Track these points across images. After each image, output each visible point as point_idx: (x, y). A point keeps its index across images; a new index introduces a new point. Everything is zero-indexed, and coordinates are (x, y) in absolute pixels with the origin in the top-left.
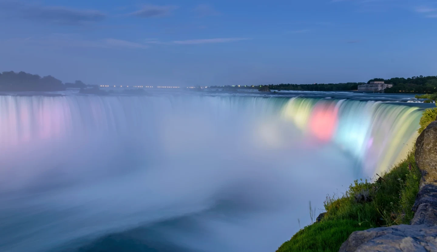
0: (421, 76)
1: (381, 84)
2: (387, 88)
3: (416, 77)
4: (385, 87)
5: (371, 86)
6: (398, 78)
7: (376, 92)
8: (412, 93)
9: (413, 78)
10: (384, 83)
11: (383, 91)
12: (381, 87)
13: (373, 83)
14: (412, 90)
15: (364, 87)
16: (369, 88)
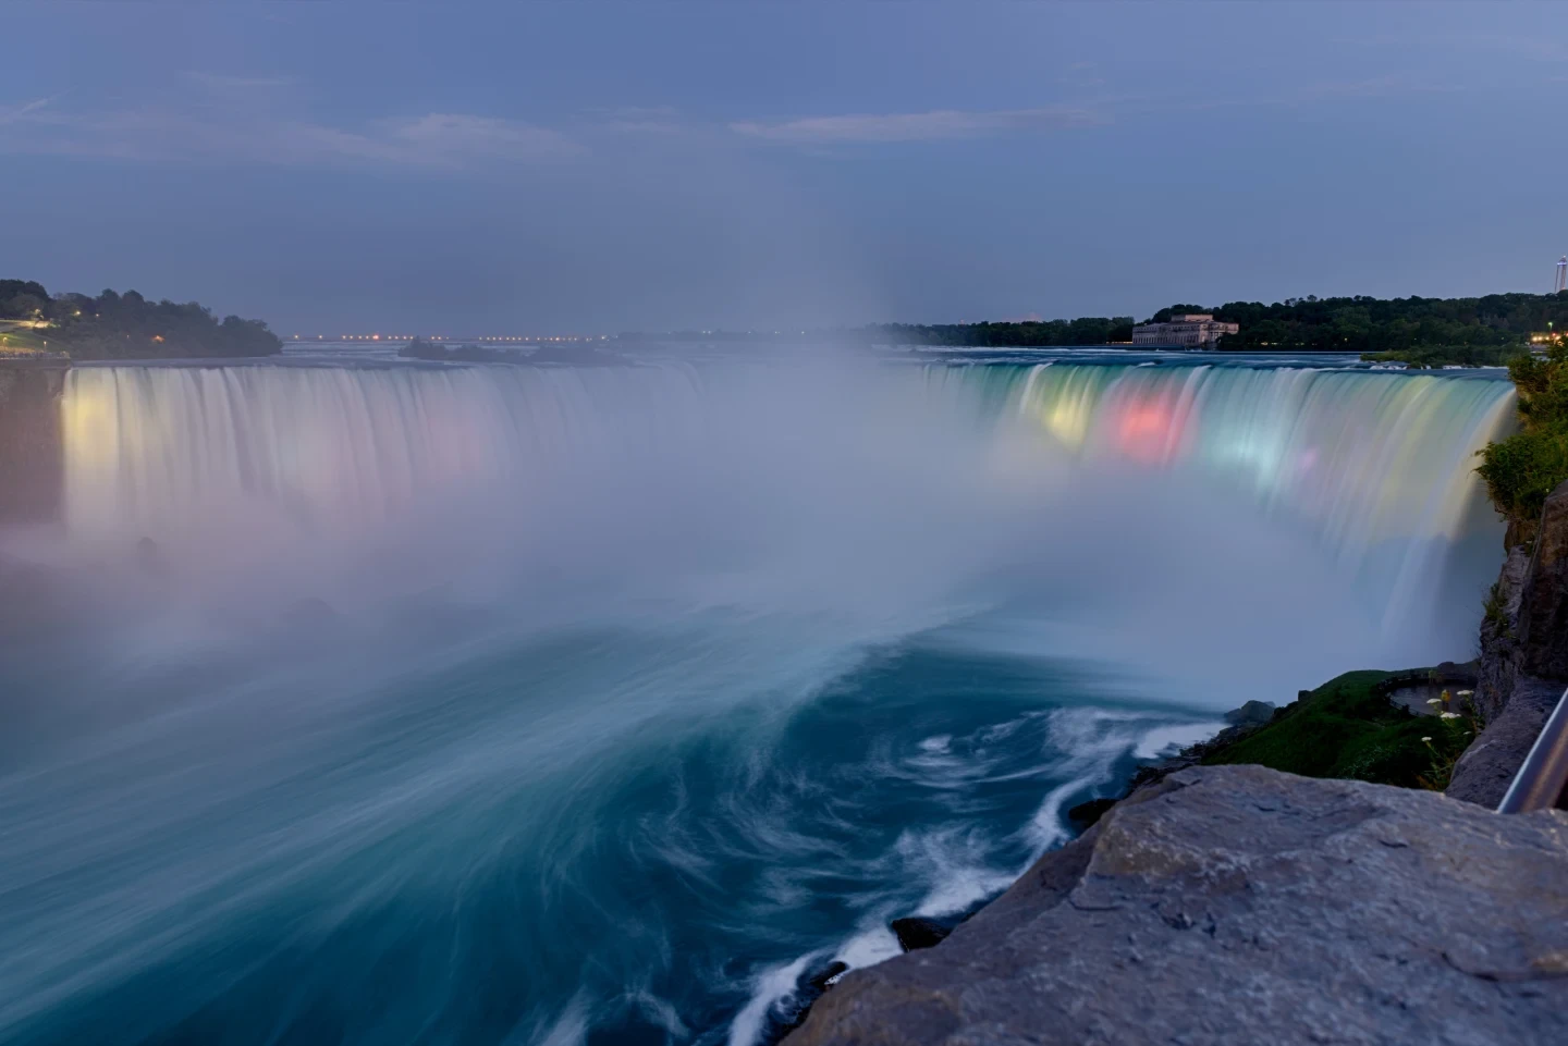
0: (1311, 297)
1: (1205, 322)
2: (1224, 334)
3: (1297, 300)
4: (1220, 333)
5: (1175, 331)
6: (1245, 304)
7: (1193, 345)
8: (1300, 349)
9: (1287, 302)
10: (1214, 318)
11: (1215, 345)
12: (1206, 333)
13: (1181, 319)
14: (1300, 341)
15: (1155, 332)
16: (1170, 336)
